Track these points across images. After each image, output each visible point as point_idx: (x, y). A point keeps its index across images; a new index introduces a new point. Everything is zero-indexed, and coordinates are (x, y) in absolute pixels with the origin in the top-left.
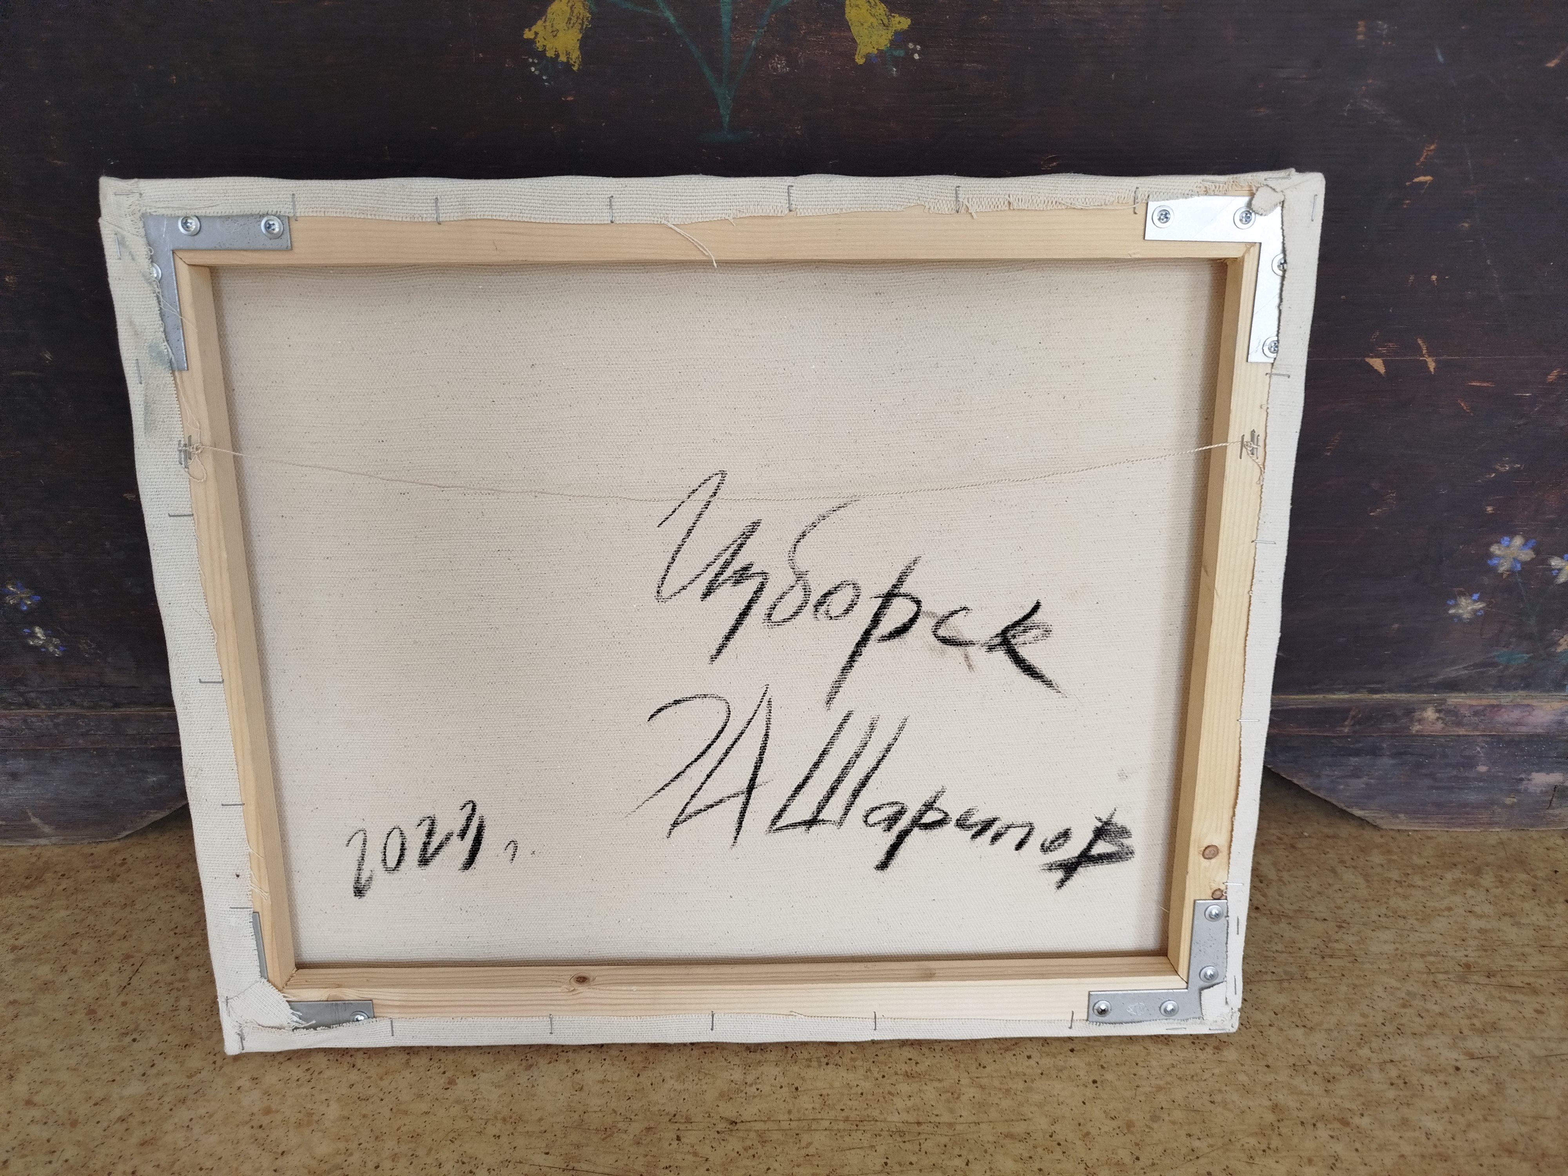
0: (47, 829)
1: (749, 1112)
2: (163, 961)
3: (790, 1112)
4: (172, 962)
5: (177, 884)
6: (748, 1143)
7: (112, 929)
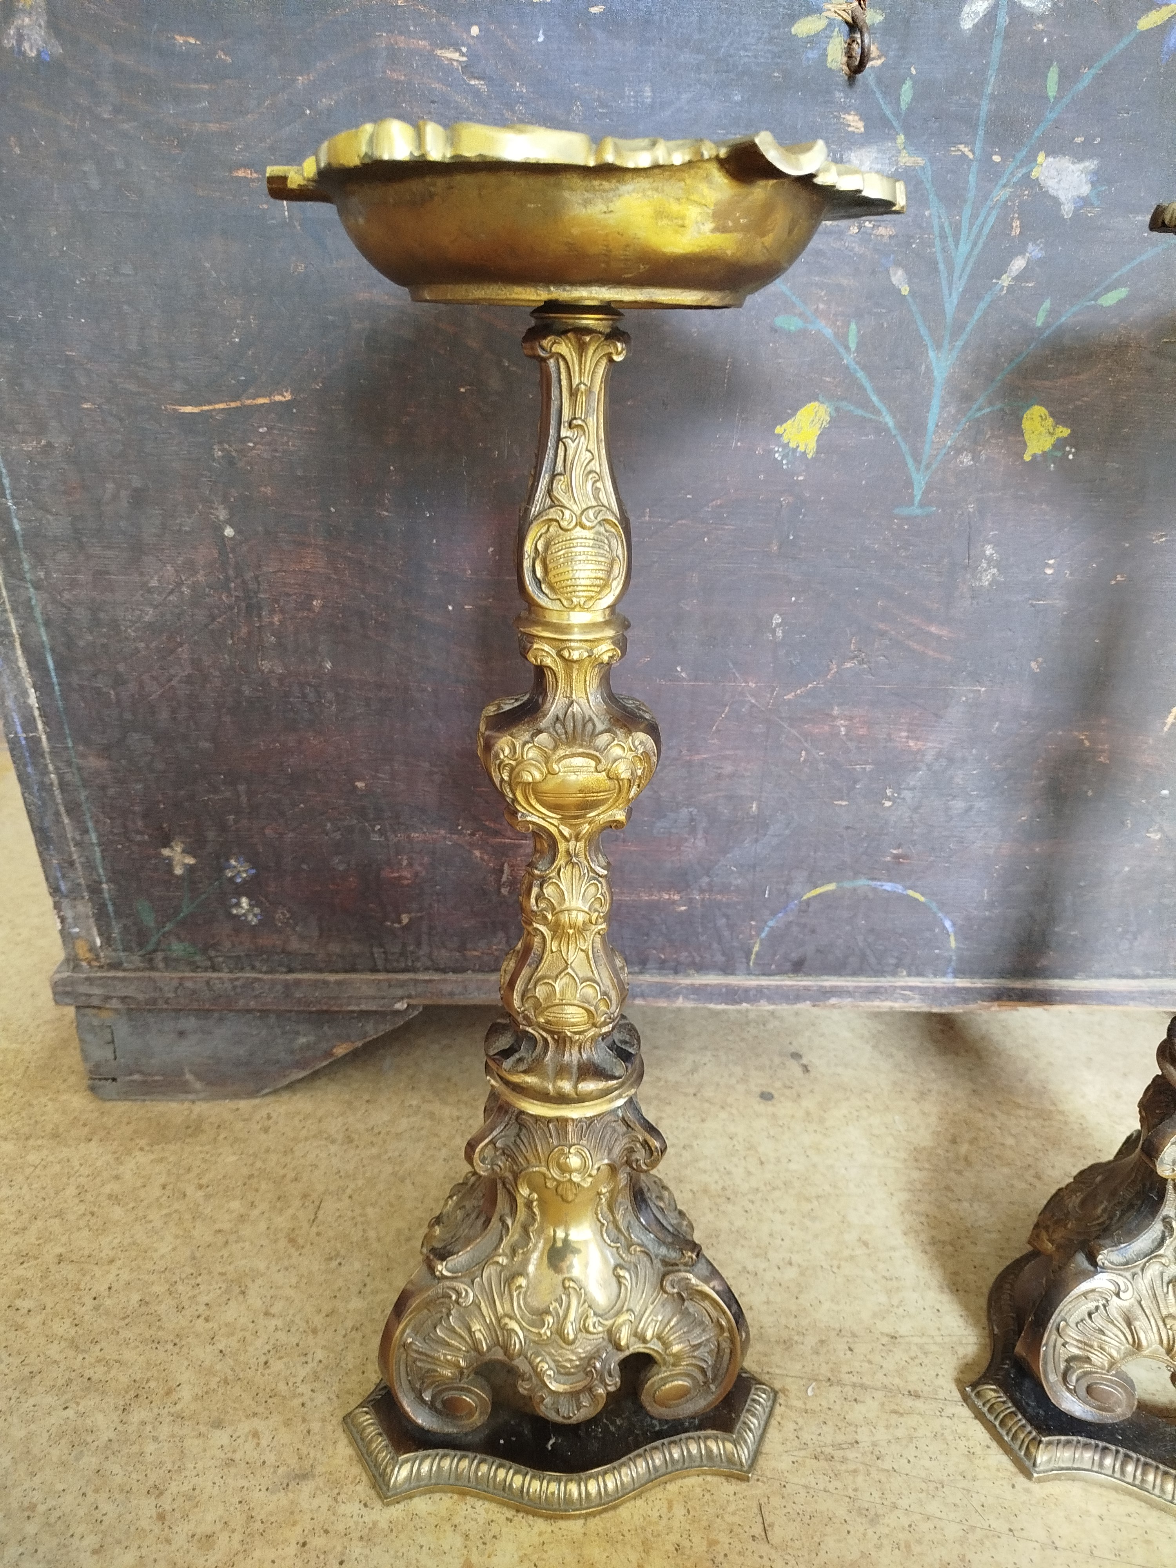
0: (198, 1086)
1: (904, 1328)
2: (339, 1200)
3: (939, 1329)
4: (348, 1201)
5: (325, 1136)
6: (913, 1354)
7: (282, 1172)
